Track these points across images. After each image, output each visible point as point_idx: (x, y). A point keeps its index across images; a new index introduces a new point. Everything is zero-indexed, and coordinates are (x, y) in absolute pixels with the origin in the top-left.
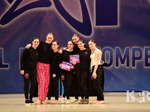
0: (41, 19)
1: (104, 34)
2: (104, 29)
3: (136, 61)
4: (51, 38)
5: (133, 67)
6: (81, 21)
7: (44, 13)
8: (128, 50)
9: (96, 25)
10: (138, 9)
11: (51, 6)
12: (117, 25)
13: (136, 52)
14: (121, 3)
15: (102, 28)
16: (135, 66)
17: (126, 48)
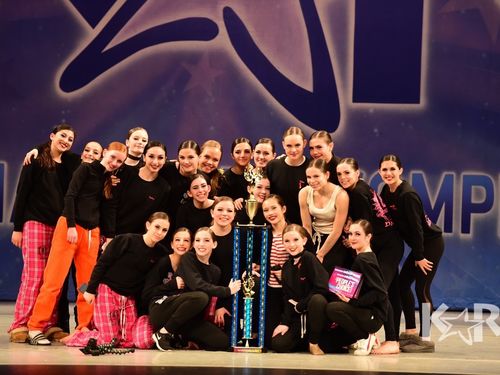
0: (185, 77)
1: (376, 130)
2: (377, 112)
3: (472, 215)
4: (298, 145)
5: (462, 236)
6: (309, 87)
7: (194, 58)
8: (449, 181)
9: (354, 101)
10: (484, 55)
11: (218, 37)
12: (418, 102)
13: (473, 187)
14: (432, 36)
15: (371, 111)
16: (468, 232)
17: (445, 174)
